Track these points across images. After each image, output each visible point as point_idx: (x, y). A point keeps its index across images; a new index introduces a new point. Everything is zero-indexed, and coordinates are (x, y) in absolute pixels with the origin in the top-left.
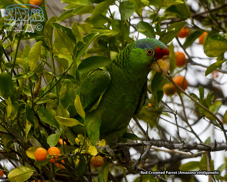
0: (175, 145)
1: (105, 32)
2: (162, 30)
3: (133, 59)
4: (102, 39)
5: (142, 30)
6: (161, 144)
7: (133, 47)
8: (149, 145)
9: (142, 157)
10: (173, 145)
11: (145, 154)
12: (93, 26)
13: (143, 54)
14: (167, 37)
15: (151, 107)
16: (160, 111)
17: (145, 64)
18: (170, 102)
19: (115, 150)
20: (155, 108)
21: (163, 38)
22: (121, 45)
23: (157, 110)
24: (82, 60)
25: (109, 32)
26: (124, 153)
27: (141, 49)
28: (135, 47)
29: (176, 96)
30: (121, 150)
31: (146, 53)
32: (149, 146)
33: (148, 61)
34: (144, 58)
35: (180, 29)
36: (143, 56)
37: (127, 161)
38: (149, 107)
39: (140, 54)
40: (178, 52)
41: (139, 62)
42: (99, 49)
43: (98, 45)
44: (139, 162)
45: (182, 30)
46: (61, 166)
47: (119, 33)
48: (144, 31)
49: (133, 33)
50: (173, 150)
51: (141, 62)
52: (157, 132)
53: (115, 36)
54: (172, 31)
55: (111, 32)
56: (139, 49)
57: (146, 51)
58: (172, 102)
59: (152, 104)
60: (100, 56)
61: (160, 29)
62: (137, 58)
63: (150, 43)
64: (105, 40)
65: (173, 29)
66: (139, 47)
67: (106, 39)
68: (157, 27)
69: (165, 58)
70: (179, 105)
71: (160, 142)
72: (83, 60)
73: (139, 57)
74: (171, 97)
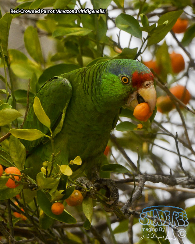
0: (178, 179)
1: (73, 31)
2: (151, 24)
3: (105, 88)
4: (70, 40)
5: (124, 26)
6: (158, 178)
7: (105, 71)
8: (141, 179)
9: (134, 196)
10: (175, 180)
11: (138, 192)
12: (57, 23)
13: (118, 82)
14: (158, 33)
15: (142, 129)
16: (154, 134)
17: (121, 96)
18: (167, 122)
19: (96, 184)
20: (147, 130)
21: (152, 35)
22: (96, 47)
23: (150, 133)
24: (43, 70)
25: (78, 31)
26: (110, 188)
27: (115, 76)
28: (108, 72)
29: (174, 113)
30: (105, 184)
31: (121, 81)
32: (142, 182)
33: (125, 92)
34: (119, 89)
35: (175, 21)
36: (117, 85)
37: (115, 200)
38: (139, 129)
39: (114, 82)
40: (174, 53)
41: (113, 93)
42: (67, 54)
43: (65, 49)
44: (130, 202)
45: (178, 22)
46: (22, 217)
47: (92, 31)
48: (126, 27)
49: (112, 28)
50: (174, 187)
51: (115, 94)
52: (151, 164)
53: (87, 36)
54: (165, 25)
55: (81, 30)
56: (112, 75)
57: (121, 78)
58: (169, 121)
59: (143, 126)
60: (69, 63)
61: (148, 24)
62: (110, 88)
63: (126, 66)
64: (75, 42)
65: (165, 22)
66: (112, 73)
67: (76, 40)
68: (144, 21)
69: (147, 85)
70: (178, 125)
71: (157, 176)
72: (45, 69)
73: (113, 87)
74: (167, 114)
